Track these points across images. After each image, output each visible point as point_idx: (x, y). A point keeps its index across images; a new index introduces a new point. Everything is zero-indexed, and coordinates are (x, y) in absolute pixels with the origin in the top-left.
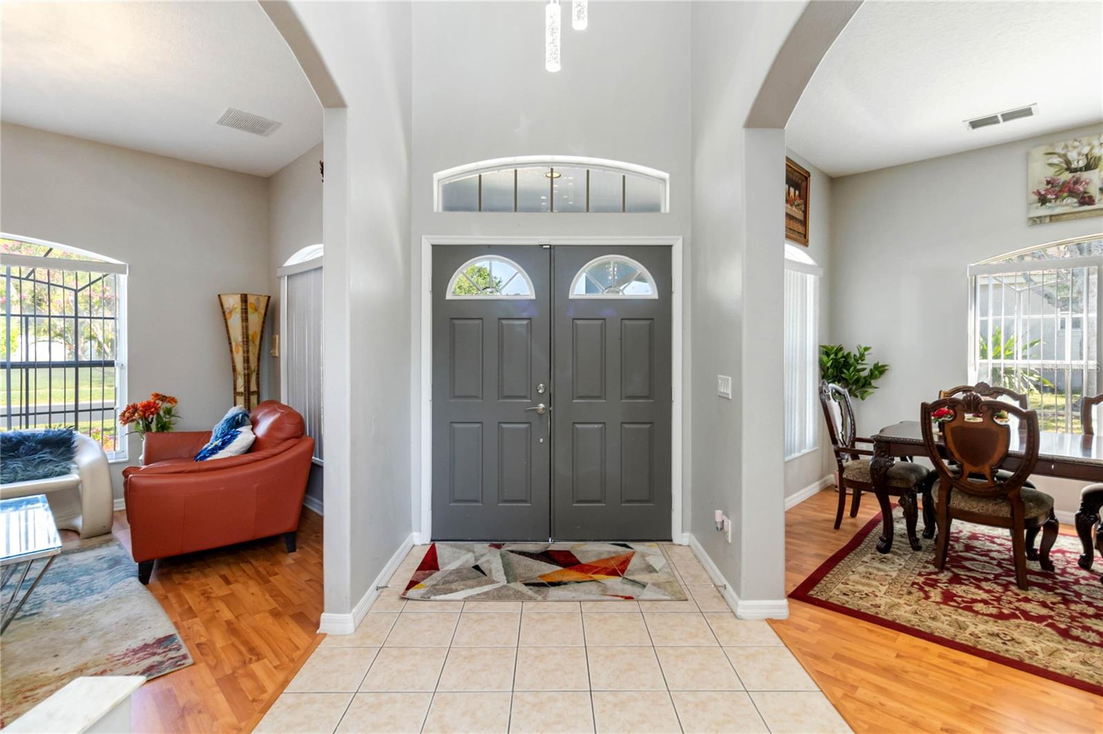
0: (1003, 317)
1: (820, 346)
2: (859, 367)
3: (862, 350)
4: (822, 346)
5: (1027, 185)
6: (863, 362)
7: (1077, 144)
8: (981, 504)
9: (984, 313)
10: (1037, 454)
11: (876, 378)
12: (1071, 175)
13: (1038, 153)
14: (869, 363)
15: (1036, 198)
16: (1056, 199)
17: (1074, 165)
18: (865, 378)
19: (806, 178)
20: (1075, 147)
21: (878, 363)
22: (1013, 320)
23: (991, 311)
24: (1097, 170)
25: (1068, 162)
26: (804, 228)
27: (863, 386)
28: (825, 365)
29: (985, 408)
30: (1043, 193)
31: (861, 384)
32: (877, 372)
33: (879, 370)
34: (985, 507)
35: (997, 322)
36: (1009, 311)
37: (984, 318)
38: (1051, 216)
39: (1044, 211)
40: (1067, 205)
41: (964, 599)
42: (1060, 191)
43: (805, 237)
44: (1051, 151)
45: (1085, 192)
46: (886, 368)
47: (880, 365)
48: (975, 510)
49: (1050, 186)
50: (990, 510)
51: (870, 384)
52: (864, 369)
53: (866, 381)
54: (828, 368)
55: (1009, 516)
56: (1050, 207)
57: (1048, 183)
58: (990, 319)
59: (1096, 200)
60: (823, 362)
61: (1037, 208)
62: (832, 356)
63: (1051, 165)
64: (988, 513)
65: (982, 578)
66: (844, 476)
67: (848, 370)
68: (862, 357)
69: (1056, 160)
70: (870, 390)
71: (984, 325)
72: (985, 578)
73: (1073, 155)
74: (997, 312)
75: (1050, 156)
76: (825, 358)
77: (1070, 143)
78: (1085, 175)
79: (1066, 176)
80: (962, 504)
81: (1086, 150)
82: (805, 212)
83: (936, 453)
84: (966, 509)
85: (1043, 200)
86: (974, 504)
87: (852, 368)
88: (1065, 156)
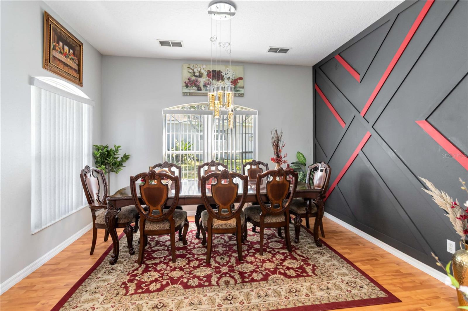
0: (175, 133)
1: (94, 145)
2: (116, 156)
3: (116, 147)
4: (95, 146)
5: (182, 78)
6: (117, 154)
7: (196, 66)
8: (158, 225)
9: (169, 131)
10: (179, 196)
11: (124, 161)
12: (195, 78)
13: (186, 66)
14: (120, 155)
15: (185, 84)
16: (191, 86)
17: (196, 74)
18: (119, 162)
19: (80, 46)
20: (196, 67)
21: (125, 154)
22: (178, 135)
23: (171, 131)
24: (202, 78)
25: (194, 73)
26: (78, 75)
27: (118, 166)
28: (96, 156)
29: (158, 177)
30: (187, 83)
31: (117, 165)
32: (124, 159)
33: (126, 157)
34: (160, 226)
35: (173, 135)
36: (177, 131)
37: (169, 133)
38: (189, 93)
39: (187, 90)
40: (194, 90)
41: (147, 284)
42: (192, 83)
43: (80, 81)
44: (189, 67)
45: (199, 86)
46: (130, 156)
47: (126, 155)
48: (156, 229)
49: (189, 81)
50: (161, 227)
51: (122, 165)
52: (118, 157)
53: (119, 164)
54: (98, 158)
55: (169, 228)
56: (189, 89)
57: (189, 79)
58: (171, 134)
59: (202, 89)
60: (95, 154)
61: (185, 89)
62: (100, 151)
63: (189, 72)
64: (161, 229)
65: (159, 262)
66: (96, 222)
67: (110, 159)
68: (117, 151)
69: (191, 71)
70: (122, 168)
71: (168, 136)
72: (160, 261)
73: (195, 70)
74: (173, 131)
75: (189, 69)
76: (96, 152)
77: (195, 65)
78: (199, 79)
79: (194, 78)
80: (150, 227)
81: (199, 69)
82: (79, 65)
83: (138, 202)
84: (152, 229)
85: (187, 86)
86: (155, 225)
87: (112, 157)
88: (193, 70)
